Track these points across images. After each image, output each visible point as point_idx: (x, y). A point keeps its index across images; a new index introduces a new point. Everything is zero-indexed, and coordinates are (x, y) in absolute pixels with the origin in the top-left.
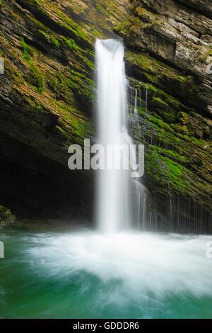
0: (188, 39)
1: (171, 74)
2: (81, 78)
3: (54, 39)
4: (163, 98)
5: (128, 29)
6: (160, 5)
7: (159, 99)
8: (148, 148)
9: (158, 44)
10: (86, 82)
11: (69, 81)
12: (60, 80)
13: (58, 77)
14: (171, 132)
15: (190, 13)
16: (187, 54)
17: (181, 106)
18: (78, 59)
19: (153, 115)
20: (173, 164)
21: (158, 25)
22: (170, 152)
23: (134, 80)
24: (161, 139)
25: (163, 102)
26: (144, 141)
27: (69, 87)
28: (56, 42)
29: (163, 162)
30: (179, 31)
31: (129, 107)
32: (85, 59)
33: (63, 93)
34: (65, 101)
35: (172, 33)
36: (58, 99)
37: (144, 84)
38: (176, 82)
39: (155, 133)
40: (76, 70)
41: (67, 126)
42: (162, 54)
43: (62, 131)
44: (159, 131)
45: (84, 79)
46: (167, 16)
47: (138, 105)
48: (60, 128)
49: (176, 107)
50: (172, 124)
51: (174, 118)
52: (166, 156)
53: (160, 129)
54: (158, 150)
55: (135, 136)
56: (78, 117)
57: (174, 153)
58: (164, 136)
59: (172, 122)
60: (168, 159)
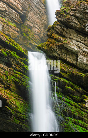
0: (85, 52)
1: (76, 72)
2: (20, 75)
3: (3, 52)
4: (72, 87)
5: (48, 46)
6: (66, 32)
7: (69, 87)
8: (65, 119)
9: (67, 55)
10: (23, 78)
11: (12, 77)
12: (7, 77)
13: (5, 75)
14: (79, 108)
15: (85, 37)
16: (85, 60)
17: (83, 92)
18: (18, 63)
19: (66, 97)
20: (82, 129)
21: (66, 43)
22: (80, 121)
23: (54, 76)
24: (73, 113)
25: (72, 89)
26: (62, 114)
27: (13, 81)
28: (5, 53)
29: (76, 129)
30: (79, 47)
31: (52, 93)
32: (23, 64)
33: (9, 84)
34: (10, 90)
35: (75, 48)
36: (5, 88)
37: (60, 78)
38: (80, 77)
39: (69, 109)
40: (17, 70)
41: (13, 106)
42: (70, 60)
43: (10, 109)
44: (71, 108)
45: (22, 75)
46: (71, 39)
47: (57, 91)
48: (8, 107)
49: (81, 92)
50: (79, 103)
51: (80, 99)
52: (77, 124)
53: (72, 107)
54: (72, 120)
55: (56, 111)
56: (19, 100)
57: (82, 122)
58: (75, 111)
59: (79, 102)
60: (79, 126)
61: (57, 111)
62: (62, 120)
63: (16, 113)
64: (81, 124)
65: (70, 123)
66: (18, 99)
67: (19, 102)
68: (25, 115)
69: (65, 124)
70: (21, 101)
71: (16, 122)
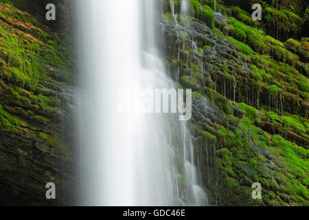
8: (225, 110)
14: (289, 62)
19: (235, 15)
20: (299, 154)
22: (290, 119)
24: (261, 84)
26: (213, 91)
29: (271, 150)
39: (244, 68)
44: (254, 62)
50: (291, 40)
51: (297, 22)
52: (277, 132)
53: (258, 56)
54: (254, 116)
55: (186, 78)
56: (20, 28)
57: (303, 122)
58: (269, 76)
59: (291, 35)
60: (283, 141)
61: (189, 74)
62: (209, 116)
63: (7, 88)
64: (295, 129)
65: (245, 126)
66: (15, 27)
67: (20, 37)
68: (45, 94)
69: (222, 131)
70: (29, 32)
71: (8, 124)
